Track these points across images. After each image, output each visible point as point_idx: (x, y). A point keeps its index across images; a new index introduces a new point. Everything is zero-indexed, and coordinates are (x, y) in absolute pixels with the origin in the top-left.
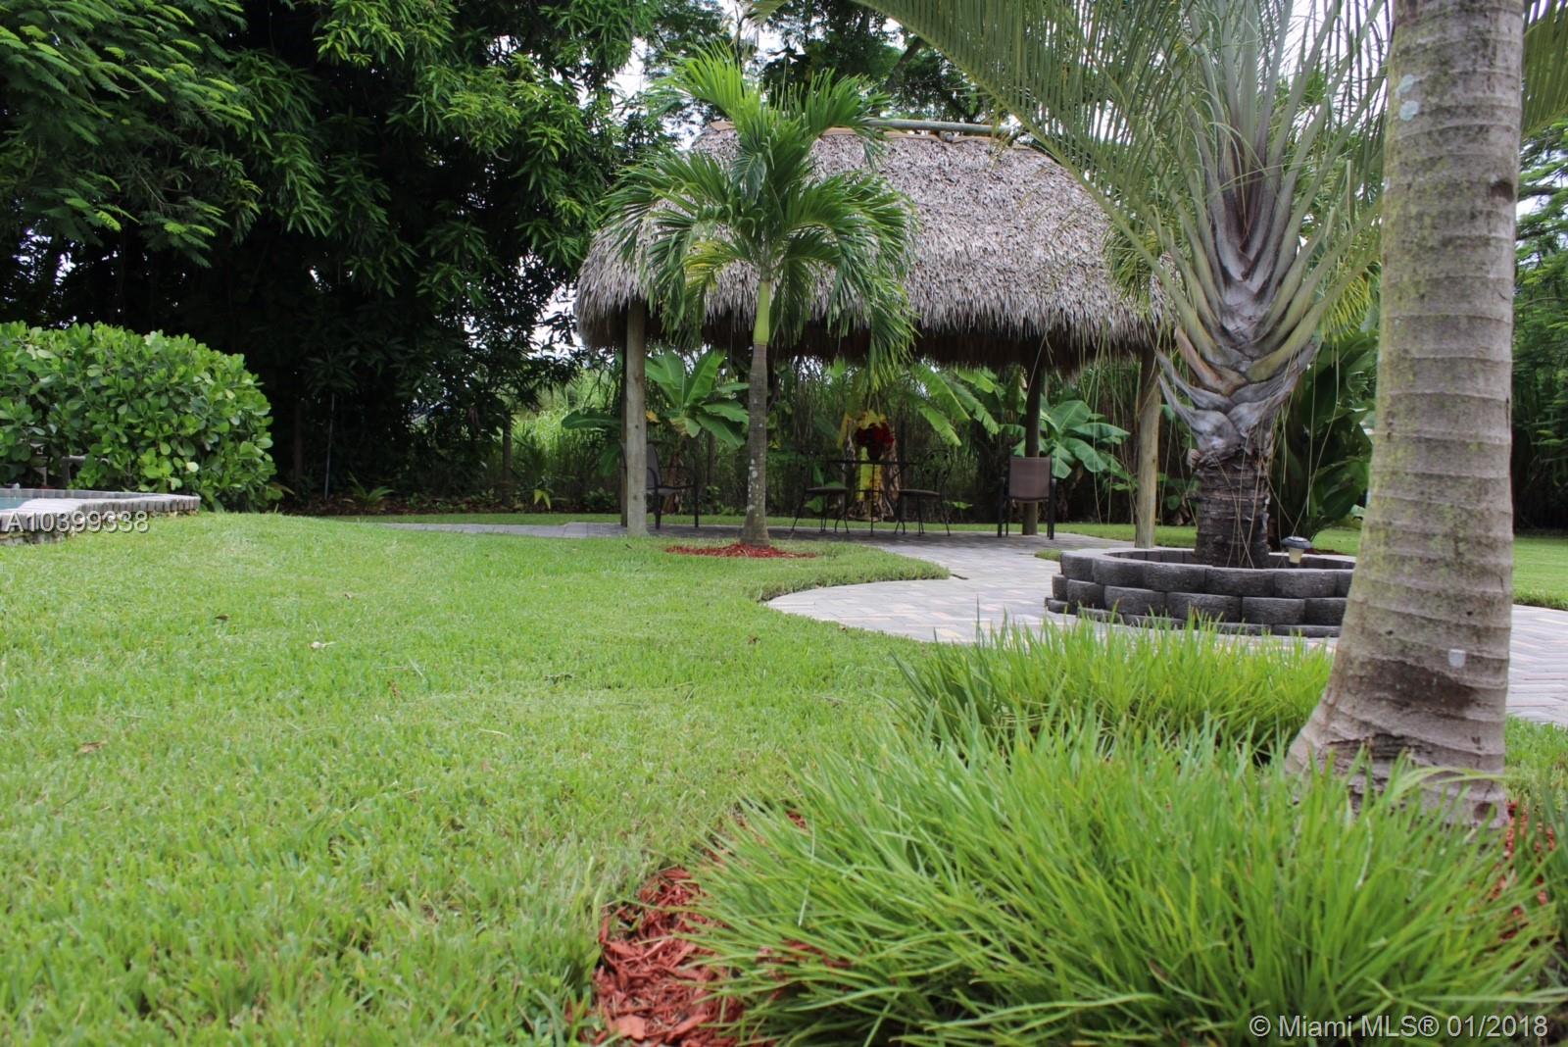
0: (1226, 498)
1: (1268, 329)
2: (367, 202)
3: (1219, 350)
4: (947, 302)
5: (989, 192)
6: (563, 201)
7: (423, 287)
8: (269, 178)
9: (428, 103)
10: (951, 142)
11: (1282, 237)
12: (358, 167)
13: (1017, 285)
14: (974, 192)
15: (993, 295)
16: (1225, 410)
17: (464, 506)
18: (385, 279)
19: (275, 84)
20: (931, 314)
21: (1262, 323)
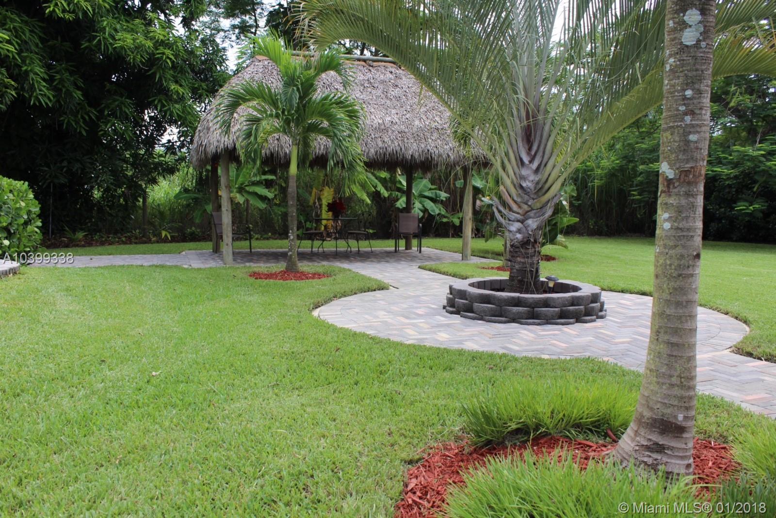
0: (522, 260)
1: (540, 186)
2: (71, 88)
3: (519, 195)
4: (375, 148)
5: (392, 93)
6: (173, 86)
7: (101, 130)
8: (20, 77)
9: (104, 38)
10: (372, 66)
11: (546, 145)
12: (67, 70)
13: (408, 139)
14: (385, 92)
15: (397, 144)
16: (522, 222)
17: (124, 239)
18: (81, 126)
19: (21, 28)
20: (368, 153)
21: (538, 183)
